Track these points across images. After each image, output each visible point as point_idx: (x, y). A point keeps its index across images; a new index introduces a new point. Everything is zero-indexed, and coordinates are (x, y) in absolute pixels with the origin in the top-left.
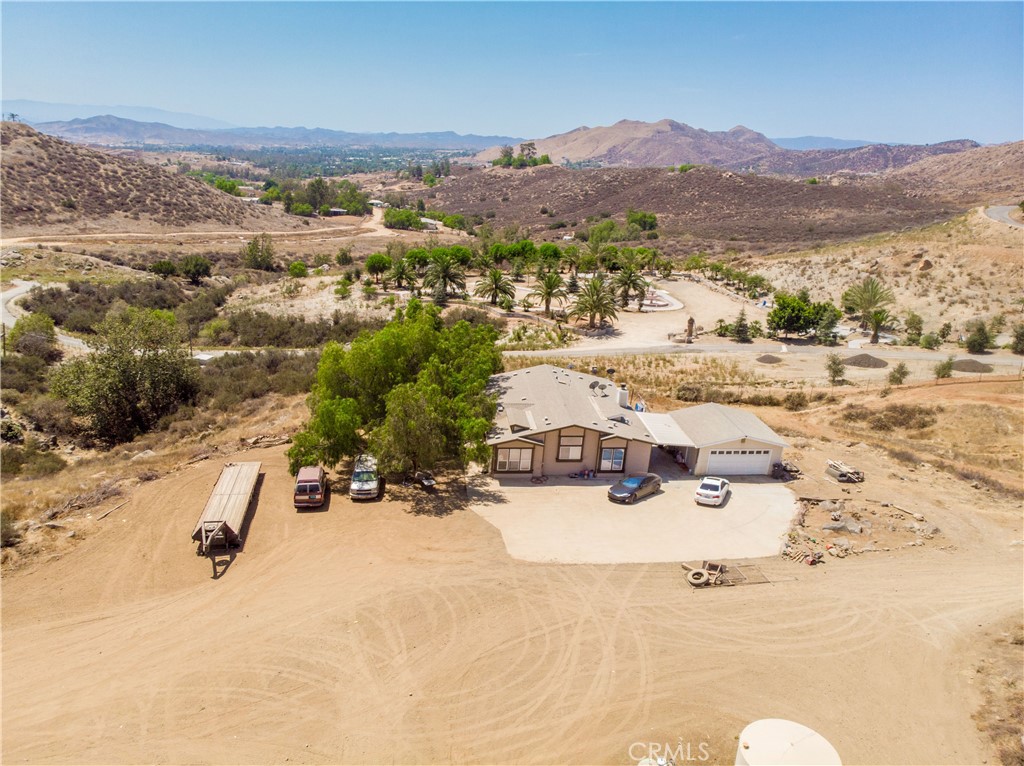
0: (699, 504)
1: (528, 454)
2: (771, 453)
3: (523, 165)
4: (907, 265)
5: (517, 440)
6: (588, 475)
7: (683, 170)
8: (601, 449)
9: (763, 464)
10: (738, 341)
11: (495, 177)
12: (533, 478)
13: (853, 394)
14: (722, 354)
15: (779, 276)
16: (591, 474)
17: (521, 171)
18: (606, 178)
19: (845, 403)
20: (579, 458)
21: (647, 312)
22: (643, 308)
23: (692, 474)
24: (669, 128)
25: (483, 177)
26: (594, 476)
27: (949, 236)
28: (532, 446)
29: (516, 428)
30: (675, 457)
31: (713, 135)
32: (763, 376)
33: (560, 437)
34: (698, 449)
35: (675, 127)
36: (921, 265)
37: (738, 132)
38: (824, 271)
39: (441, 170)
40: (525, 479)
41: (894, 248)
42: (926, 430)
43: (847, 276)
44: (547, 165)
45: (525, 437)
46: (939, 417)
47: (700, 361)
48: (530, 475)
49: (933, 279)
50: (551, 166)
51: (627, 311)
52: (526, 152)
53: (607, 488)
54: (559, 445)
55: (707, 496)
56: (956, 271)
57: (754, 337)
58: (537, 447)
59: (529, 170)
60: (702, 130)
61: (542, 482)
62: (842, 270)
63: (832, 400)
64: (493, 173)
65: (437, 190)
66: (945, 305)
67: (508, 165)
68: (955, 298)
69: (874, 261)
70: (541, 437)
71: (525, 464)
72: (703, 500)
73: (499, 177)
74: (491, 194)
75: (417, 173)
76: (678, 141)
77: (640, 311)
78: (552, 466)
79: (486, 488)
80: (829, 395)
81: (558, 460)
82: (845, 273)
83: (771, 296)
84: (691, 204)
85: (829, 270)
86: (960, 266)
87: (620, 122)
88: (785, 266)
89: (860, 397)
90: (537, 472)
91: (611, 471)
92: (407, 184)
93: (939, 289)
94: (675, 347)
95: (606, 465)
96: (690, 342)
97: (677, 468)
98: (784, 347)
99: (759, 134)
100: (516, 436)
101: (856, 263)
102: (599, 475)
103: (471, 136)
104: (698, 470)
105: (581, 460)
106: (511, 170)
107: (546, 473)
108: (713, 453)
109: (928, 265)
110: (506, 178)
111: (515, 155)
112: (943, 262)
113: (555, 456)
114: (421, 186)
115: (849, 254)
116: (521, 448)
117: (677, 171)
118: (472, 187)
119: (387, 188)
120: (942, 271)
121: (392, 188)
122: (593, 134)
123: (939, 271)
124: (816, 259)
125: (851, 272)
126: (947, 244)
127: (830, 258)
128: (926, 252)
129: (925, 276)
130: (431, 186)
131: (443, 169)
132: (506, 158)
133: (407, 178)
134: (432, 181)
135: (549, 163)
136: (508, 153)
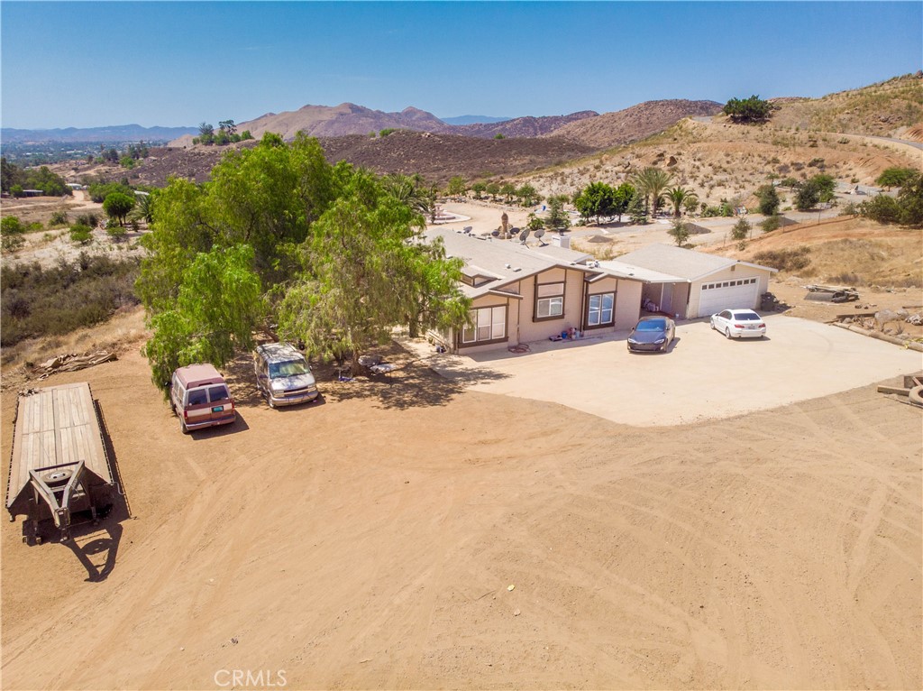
1: (499, 313)
2: (758, 282)
3: (225, 142)
4: (655, 163)
5: (489, 293)
7: (384, 134)
8: (586, 297)
9: (749, 296)
10: (558, 231)
11: (199, 154)
12: (509, 347)
15: (542, 188)
17: (225, 148)
20: (560, 313)
23: (682, 318)
24: (350, 111)
25: (187, 155)
27: (675, 139)
30: (643, 307)
33: (536, 285)
34: (690, 284)
35: (354, 108)
36: (668, 162)
37: (410, 112)
38: (583, 177)
39: (138, 152)
40: (500, 350)
41: (634, 153)
42: (805, 269)
43: (607, 178)
44: (250, 140)
45: (496, 289)
46: (809, 256)
48: (504, 345)
49: (683, 171)
50: (254, 140)
52: (226, 130)
54: (536, 298)
56: (697, 163)
57: (567, 227)
58: (511, 300)
59: (233, 146)
60: (379, 112)
64: (196, 151)
65: (139, 171)
66: (707, 189)
67: (210, 142)
68: (712, 182)
69: (626, 163)
70: (515, 287)
71: (498, 330)
73: (204, 154)
74: (198, 170)
75: (112, 157)
78: (529, 328)
79: (460, 367)
81: (534, 319)
82: (603, 176)
84: (399, 162)
85: (587, 175)
86: (699, 160)
87: (304, 107)
88: (542, 180)
91: (601, 326)
92: (103, 168)
93: (694, 178)
98: (605, 231)
100: (485, 289)
101: (608, 167)
102: (586, 332)
103: (157, 128)
104: (690, 312)
105: (563, 316)
106: (214, 147)
107: (522, 340)
108: (704, 287)
109: (673, 161)
110: (210, 155)
111: (216, 133)
112: (683, 158)
113: (531, 314)
114: (120, 169)
115: (597, 162)
116: (492, 307)
117: (378, 137)
118: (177, 166)
119: (81, 173)
120: (687, 165)
121: (87, 172)
122: (281, 118)
123: (685, 164)
124: (567, 171)
125: (609, 174)
126: (679, 145)
127: (581, 168)
128: (665, 152)
129: (675, 170)
130: (130, 169)
131: (140, 151)
132: (208, 136)
133: (102, 162)
134: (131, 163)
135: (251, 138)
136: (207, 130)
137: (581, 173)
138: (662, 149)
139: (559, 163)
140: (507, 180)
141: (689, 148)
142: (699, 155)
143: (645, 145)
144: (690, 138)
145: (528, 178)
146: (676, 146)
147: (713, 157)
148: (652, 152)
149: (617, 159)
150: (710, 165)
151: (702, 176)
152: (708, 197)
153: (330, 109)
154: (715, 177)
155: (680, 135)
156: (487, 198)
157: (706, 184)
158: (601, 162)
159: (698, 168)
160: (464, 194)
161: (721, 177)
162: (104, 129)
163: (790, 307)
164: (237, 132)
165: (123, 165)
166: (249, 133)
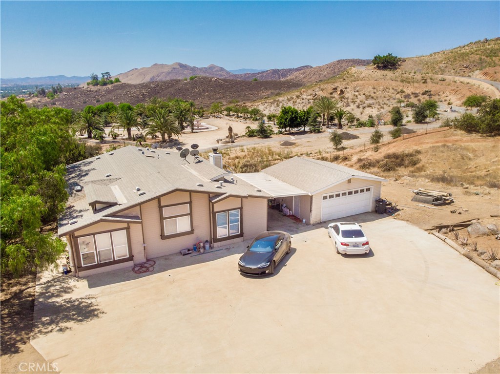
0: (346, 255)
1: (120, 237)
2: (372, 190)
4: (331, 94)
5: (101, 221)
6: (204, 247)
7: (191, 79)
8: (213, 214)
9: (364, 202)
10: (262, 138)
11: (90, 91)
12: (135, 265)
13: (357, 153)
14: (257, 145)
15: (265, 109)
16: (207, 246)
19: (355, 158)
20: (189, 229)
21: (197, 132)
22: (194, 131)
23: (308, 224)
24: (179, 67)
26: (211, 247)
27: (344, 79)
28: (125, 225)
29: (98, 206)
30: (281, 211)
31: (200, 69)
32: (292, 152)
33: (160, 207)
34: (311, 197)
35: (182, 66)
36: (339, 93)
37: (212, 67)
38: (289, 103)
40: (124, 270)
41: (320, 88)
42: (418, 166)
43: (303, 103)
45: (113, 215)
46: (420, 156)
47: (246, 150)
48: (130, 264)
49: (348, 98)
51: (184, 133)
54: (162, 219)
55: (356, 245)
56: (356, 93)
57: (270, 134)
58: (132, 225)
59: (109, 86)
61: (148, 269)
62: (298, 101)
63: (345, 159)
65: (56, 101)
66: (361, 109)
67: (97, 84)
68: (364, 105)
69: (314, 93)
70: (136, 211)
71: (121, 250)
72: (351, 250)
73: (93, 91)
76: (185, 73)
77: (193, 132)
78: (157, 246)
80: (341, 156)
81: (163, 237)
82: (301, 102)
84: (199, 94)
85: (292, 102)
86: (358, 91)
87: (154, 65)
88: (266, 104)
89: (362, 154)
90: (140, 257)
91: (230, 238)
92: (37, 99)
93: (354, 102)
94: (224, 146)
95: (222, 232)
96: (233, 142)
97: (290, 222)
98: (292, 138)
99: (221, 68)
100: (99, 216)
101: (304, 96)
102: (216, 245)
104: (314, 218)
105: (192, 232)
106: (99, 87)
107: (151, 256)
108: (325, 198)
109: (342, 92)
112: (348, 90)
113: (159, 233)
114: (46, 100)
115: (298, 94)
116: (110, 231)
117: (189, 80)
118: (77, 97)
120: (350, 94)
121: (28, 102)
122: (141, 71)
123: (349, 94)
124: (281, 99)
125: (304, 101)
126: (346, 83)
127: (289, 97)
128: (338, 87)
129: (343, 97)
130: (52, 99)
131: (58, 90)
132: (95, 81)
133: (37, 96)
134: (52, 96)
135: (119, 82)
136: (95, 78)
137: (289, 100)
138: (336, 85)
139: (278, 95)
140: (247, 104)
141: (352, 85)
142: (357, 89)
143: (327, 83)
144: (353, 78)
145: (258, 103)
146: (344, 83)
147: (366, 90)
148: (330, 87)
149: (310, 91)
150: (364, 94)
151: (358, 101)
152: (362, 114)
153: (168, 66)
154: (366, 102)
155: (348, 77)
156: (233, 115)
157: (360, 106)
158: (301, 93)
159: (357, 96)
160: (221, 113)
161: (370, 101)
163: (398, 210)
164: (111, 79)
165: (48, 97)
166: (118, 79)
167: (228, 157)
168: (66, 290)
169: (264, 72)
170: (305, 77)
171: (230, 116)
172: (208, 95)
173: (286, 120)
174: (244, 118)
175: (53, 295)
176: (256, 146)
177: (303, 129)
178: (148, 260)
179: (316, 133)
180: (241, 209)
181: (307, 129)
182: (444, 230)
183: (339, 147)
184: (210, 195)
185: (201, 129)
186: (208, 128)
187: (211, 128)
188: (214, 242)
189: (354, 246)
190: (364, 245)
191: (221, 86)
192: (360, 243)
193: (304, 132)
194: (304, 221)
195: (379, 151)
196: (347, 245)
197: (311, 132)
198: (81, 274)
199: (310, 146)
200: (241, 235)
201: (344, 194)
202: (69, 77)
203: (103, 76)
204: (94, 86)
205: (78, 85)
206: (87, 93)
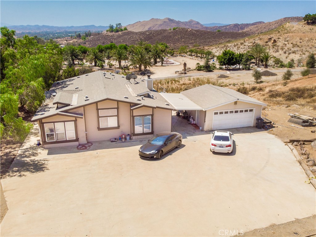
0: (214, 153)
2: (254, 111)
3: (117, 31)
4: (267, 42)
5: (58, 114)
6: (125, 139)
7: (174, 29)
8: (133, 117)
9: (249, 119)
10: (207, 72)
11: (108, 35)
12: (80, 145)
14: (201, 77)
15: (217, 52)
16: (128, 138)
17: (117, 33)
18: (147, 33)
19: (267, 90)
20: (117, 126)
21: (165, 66)
22: (163, 65)
23: (202, 130)
24: (168, 21)
25: (103, 36)
26: (130, 139)
27: (279, 32)
28: (74, 119)
30: (189, 120)
31: (183, 22)
32: (223, 83)
33: (98, 110)
34: (205, 111)
35: (170, 20)
36: (272, 42)
37: (191, 21)
38: (234, 48)
40: (72, 147)
41: (259, 38)
43: (244, 48)
45: (66, 111)
47: (192, 80)
48: (76, 143)
49: (278, 46)
50: (128, 31)
51: (156, 66)
53: (138, 148)
54: (99, 117)
55: (221, 146)
56: (286, 43)
57: (213, 69)
58: (78, 119)
59: (120, 33)
60: (179, 21)
61: (86, 148)
62: (241, 47)
63: (261, 89)
65: (87, 41)
66: (287, 55)
68: (290, 52)
69: (254, 42)
70: (81, 110)
71: (71, 134)
72: (217, 149)
75: (79, 36)
77: (162, 66)
78: (95, 134)
81: (99, 129)
82: (243, 47)
83: (215, 58)
84: (178, 40)
85: (236, 47)
86: (287, 41)
87: (152, 19)
88: (218, 48)
89: (273, 86)
90: (83, 140)
91: (143, 134)
92: (76, 40)
93: (282, 49)
94: (179, 76)
95: (138, 129)
96: (185, 73)
97: (191, 128)
98: (228, 72)
99: (197, 22)
100: (58, 111)
101: (246, 44)
102: (134, 137)
104: (206, 127)
105: (118, 127)
106: (113, 33)
107: (90, 140)
109: (275, 41)
110: (112, 36)
112: (280, 40)
113: (97, 126)
114: (81, 41)
115: (242, 41)
116: (64, 122)
117: (172, 30)
118: (99, 40)
119: (68, 42)
120: (281, 43)
121: (70, 42)
122: (142, 23)
124: (229, 45)
125: (245, 47)
126: (280, 34)
127: (235, 44)
128: (273, 37)
129: (275, 45)
130: (84, 40)
131: (89, 34)
132: (111, 29)
133: (75, 38)
134: (85, 38)
135: (127, 30)
136: (112, 27)
137: (235, 46)
138: (272, 36)
139: (229, 42)
140: (205, 48)
141: (283, 36)
142: (287, 39)
143: (265, 34)
144: (286, 31)
145: (213, 47)
146: (278, 35)
147: (294, 40)
148: (266, 37)
149: (252, 40)
150: (292, 44)
151: (286, 48)
152: (287, 58)
153: (161, 20)
154: (292, 49)
155: (282, 30)
156: (194, 55)
157: (287, 52)
158: (245, 41)
159: (286, 45)
160: (186, 54)
161: (295, 49)
162: (83, 26)
163: (274, 127)
164: (122, 28)
165: (82, 39)
166: (126, 28)
167: (178, 83)
168: (34, 154)
169: (228, 26)
170: (257, 30)
171: (192, 55)
172: (184, 41)
173: (225, 59)
174: (200, 58)
175: (26, 156)
176: (199, 77)
177: (238, 67)
178: (88, 143)
179: (246, 70)
180: (152, 115)
181: (241, 67)
182: (295, 143)
183: (259, 81)
184: (131, 104)
185: (168, 64)
186: (173, 63)
187: (176, 63)
188: (133, 136)
189: (220, 147)
190: (227, 146)
191: (193, 34)
192: (224, 145)
193: (239, 69)
194: (201, 128)
195: (287, 85)
196: (215, 146)
197: (243, 69)
198: (46, 146)
199: (238, 79)
200: (152, 133)
201: (231, 112)
202: (97, 26)
203: (117, 26)
204: (110, 32)
205: (102, 32)
206: (106, 37)
